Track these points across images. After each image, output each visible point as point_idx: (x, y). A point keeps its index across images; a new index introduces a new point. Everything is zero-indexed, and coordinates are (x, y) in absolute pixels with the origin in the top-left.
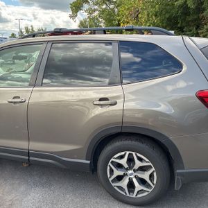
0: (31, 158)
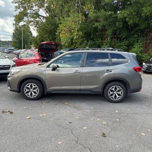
0: (81, 92)
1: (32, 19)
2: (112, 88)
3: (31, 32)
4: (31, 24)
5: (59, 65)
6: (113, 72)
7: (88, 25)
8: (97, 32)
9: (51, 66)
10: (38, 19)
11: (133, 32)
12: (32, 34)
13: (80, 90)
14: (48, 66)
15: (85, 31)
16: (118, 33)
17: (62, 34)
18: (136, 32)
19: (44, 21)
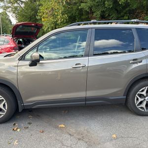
0: (87, 102)
1: (10, 5)
2: (143, 91)
3: (10, 21)
4: (8, 10)
5: (43, 54)
6: (144, 62)
7: (72, 8)
8: (83, 15)
9: (28, 57)
10: (16, 5)
11: (122, 14)
12: (11, 22)
13: (86, 99)
14: (22, 58)
15: (69, 15)
16: (107, 15)
17: (44, 18)
18: (126, 13)
19: (23, 6)
